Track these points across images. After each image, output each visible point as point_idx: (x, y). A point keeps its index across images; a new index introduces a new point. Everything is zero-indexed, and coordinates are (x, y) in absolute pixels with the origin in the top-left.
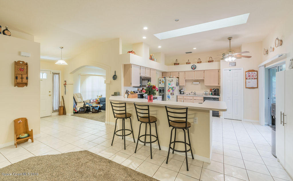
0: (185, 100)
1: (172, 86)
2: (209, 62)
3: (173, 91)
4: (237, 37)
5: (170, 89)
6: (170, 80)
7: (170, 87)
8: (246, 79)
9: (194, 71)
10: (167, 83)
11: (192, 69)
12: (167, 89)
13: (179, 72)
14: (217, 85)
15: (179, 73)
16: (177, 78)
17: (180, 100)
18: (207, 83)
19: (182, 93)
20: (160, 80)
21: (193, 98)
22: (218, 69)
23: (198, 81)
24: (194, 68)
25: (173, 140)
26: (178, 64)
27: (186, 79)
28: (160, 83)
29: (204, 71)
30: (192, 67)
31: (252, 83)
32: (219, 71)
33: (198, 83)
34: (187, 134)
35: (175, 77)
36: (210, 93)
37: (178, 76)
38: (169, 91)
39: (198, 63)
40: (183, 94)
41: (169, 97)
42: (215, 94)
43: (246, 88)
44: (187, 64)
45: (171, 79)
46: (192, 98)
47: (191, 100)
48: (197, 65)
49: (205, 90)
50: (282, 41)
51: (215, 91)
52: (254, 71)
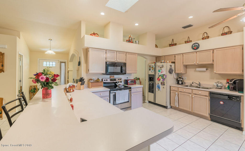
0: (180, 93)
1: (163, 73)
2: (223, 34)
3: (164, 79)
5: (160, 78)
6: (160, 66)
7: (160, 74)
9: (196, 52)
10: (157, 69)
11: (194, 49)
12: (157, 77)
13: (175, 55)
14: (239, 72)
15: (175, 57)
16: (172, 63)
17: (174, 92)
18: (218, 69)
19: (180, 82)
20: (150, 66)
21: (192, 92)
22: (240, 45)
23: (204, 67)
24: (196, 47)
26: (175, 45)
27: (185, 64)
28: (150, 70)
29: (214, 50)
30: (192, 47)
32: (243, 48)
33: (204, 69)
35: (168, 61)
36: (227, 86)
37: (174, 61)
38: (159, 79)
39: (203, 39)
41: (159, 87)
42: (234, 89)
44: (186, 43)
45: (162, 64)
46: (190, 91)
47: (190, 94)
48: (201, 42)
49: (217, 81)
51: (235, 83)
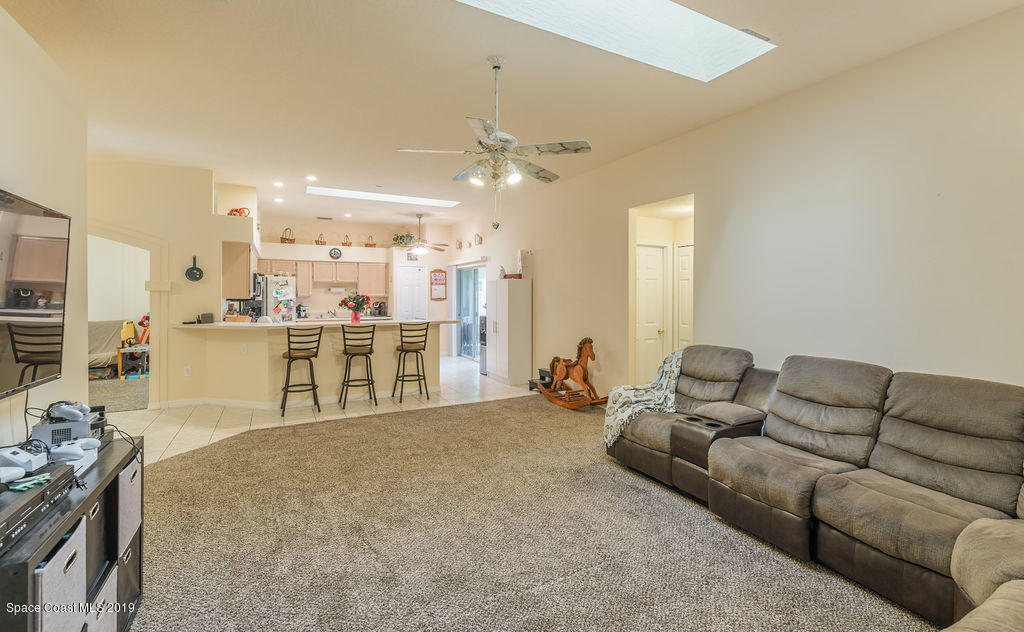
1: (286, 298)
2: (367, 245)
3: (290, 310)
4: (428, 215)
5: (280, 306)
6: (280, 283)
7: (279, 299)
8: (432, 284)
9: (336, 263)
10: (272, 289)
11: (332, 257)
12: (271, 305)
13: (296, 261)
14: (382, 294)
15: (296, 265)
16: (293, 276)
19: (303, 314)
22: (385, 263)
23: (341, 287)
24: (335, 255)
25: (401, 374)
26: (292, 241)
27: (315, 280)
29: (358, 263)
30: (330, 254)
31: (439, 291)
32: (387, 266)
33: (342, 290)
34: (420, 361)
37: (294, 273)
38: (278, 309)
39: (344, 244)
40: (305, 317)
43: (432, 299)
44: (318, 244)
45: (282, 278)
48: (342, 248)
50: (481, 238)
51: (380, 307)
52: (440, 271)
